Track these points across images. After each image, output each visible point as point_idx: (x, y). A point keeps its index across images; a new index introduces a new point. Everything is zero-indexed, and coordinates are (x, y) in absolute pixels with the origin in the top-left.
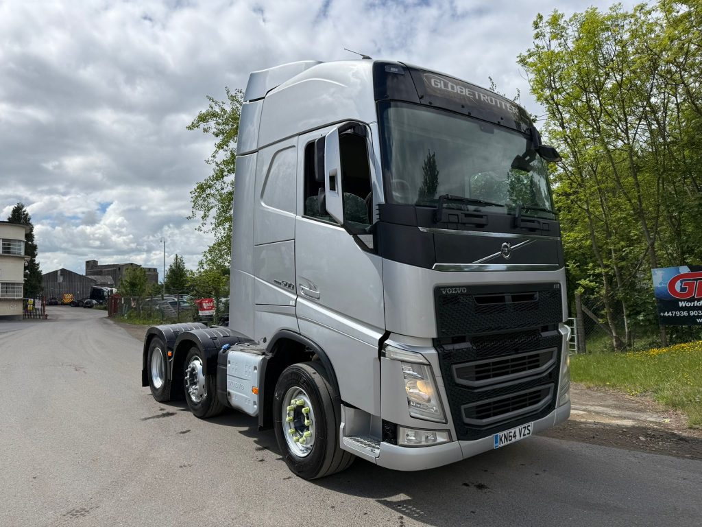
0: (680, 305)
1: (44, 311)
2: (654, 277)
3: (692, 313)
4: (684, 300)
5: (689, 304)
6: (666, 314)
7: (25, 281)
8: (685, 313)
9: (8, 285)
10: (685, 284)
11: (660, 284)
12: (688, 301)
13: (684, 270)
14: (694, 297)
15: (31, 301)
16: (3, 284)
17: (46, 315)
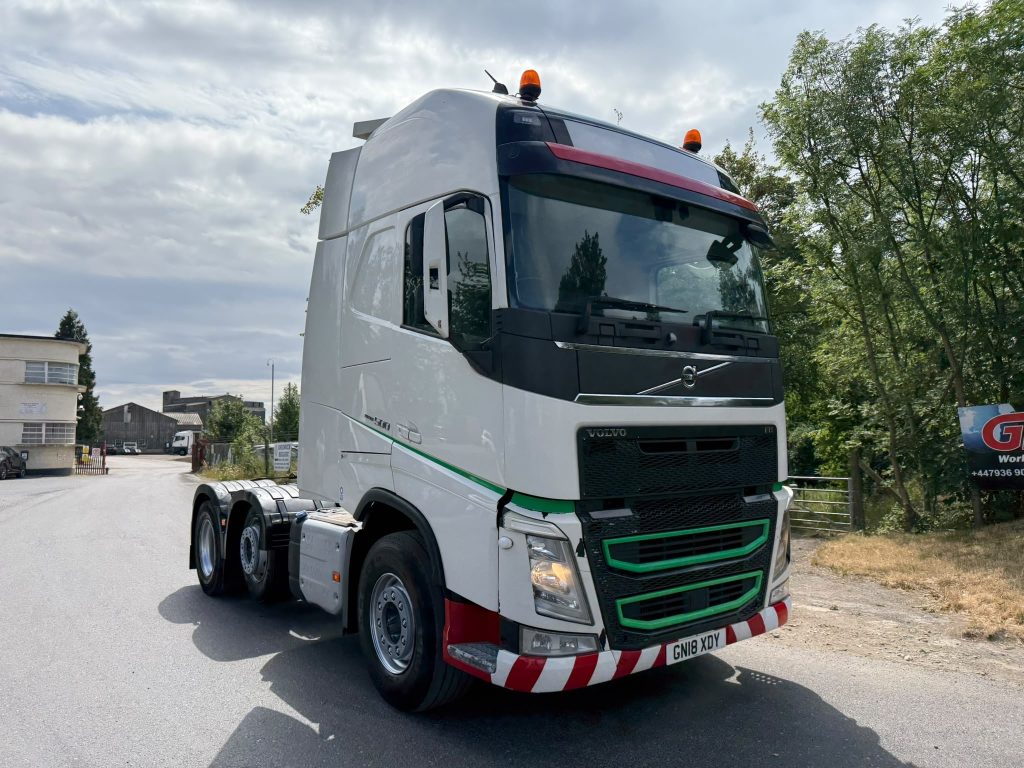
0: (1001, 461)
1: (104, 463)
2: (961, 419)
3: (1018, 472)
4: (1006, 454)
5: (1013, 459)
6: (980, 473)
7: (78, 420)
8: (1008, 473)
9: (55, 427)
10: (1007, 430)
11: (971, 429)
12: (1012, 454)
13: (1006, 409)
14: (1021, 448)
15: (86, 448)
16: (48, 425)
17: (107, 469)
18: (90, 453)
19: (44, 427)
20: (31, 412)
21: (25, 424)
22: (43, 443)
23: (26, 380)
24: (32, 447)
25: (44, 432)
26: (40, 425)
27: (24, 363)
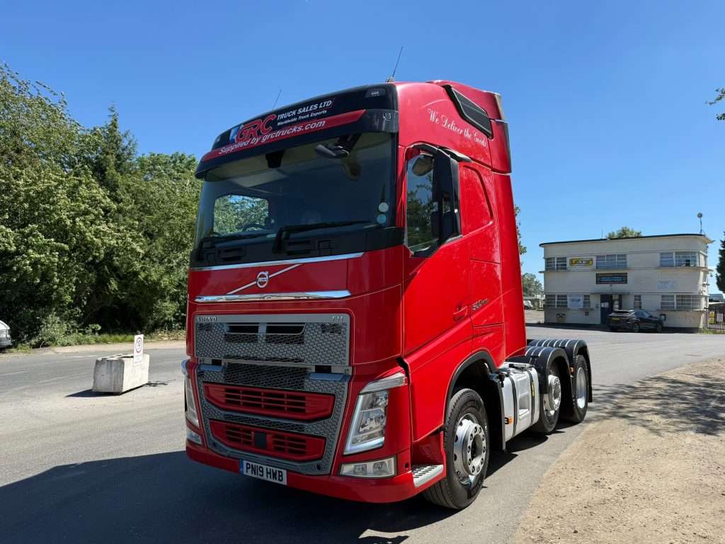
9: (683, 298)
16: (677, 296)
18: (715, 317)
19: (675, 298)
20: (666, 287)
21: (663, 296)
22: (675, 308)
23: (661, 264)
24: (668, 311)
25: (675, 301)
26: (672, 296)
27: (659, 255)
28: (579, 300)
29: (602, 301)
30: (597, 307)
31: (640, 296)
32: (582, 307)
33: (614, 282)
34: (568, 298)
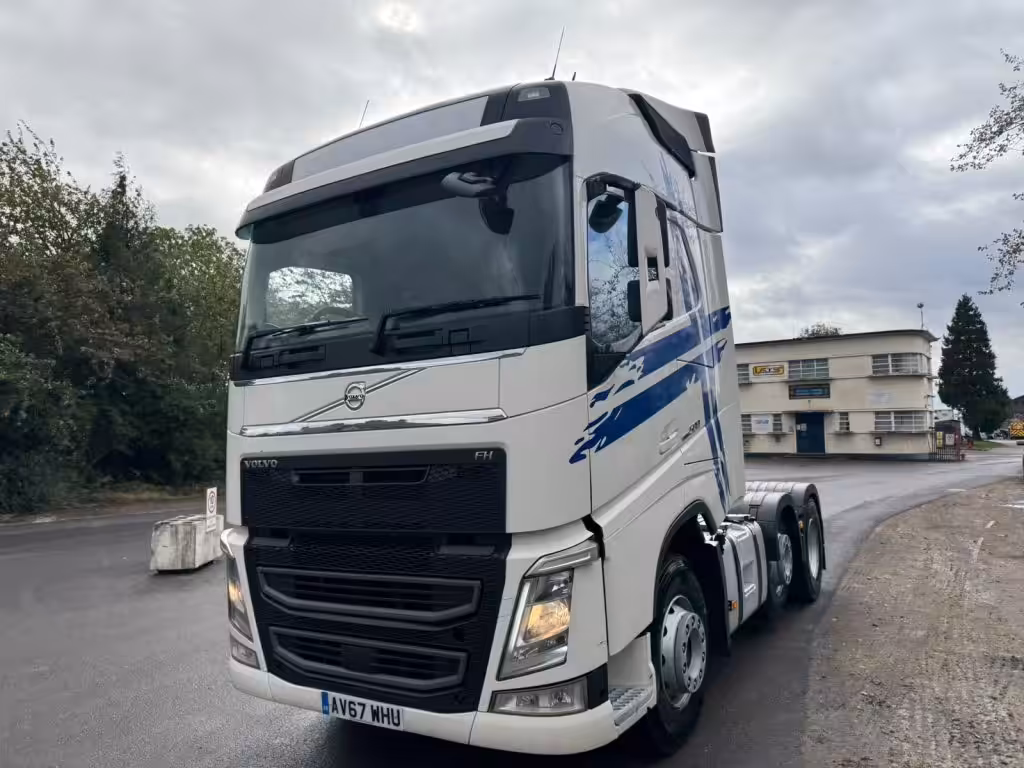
9: (903, 414)
16: (896, 412)
17: (963, 456)
18: (944, 439)
19: (893, 416)
20: (880, 401)
22: (893, 430)
23: (874, 372)
24: (883, 434)
25: (892, 419)
26: (889, 413)
27: (870, 360)
28: (767, 422)
29: (798, 422)
30: (791, 429)
31: (846, 414)
32: (771, 430)
33: (812, 396)
34: (753, 419)
